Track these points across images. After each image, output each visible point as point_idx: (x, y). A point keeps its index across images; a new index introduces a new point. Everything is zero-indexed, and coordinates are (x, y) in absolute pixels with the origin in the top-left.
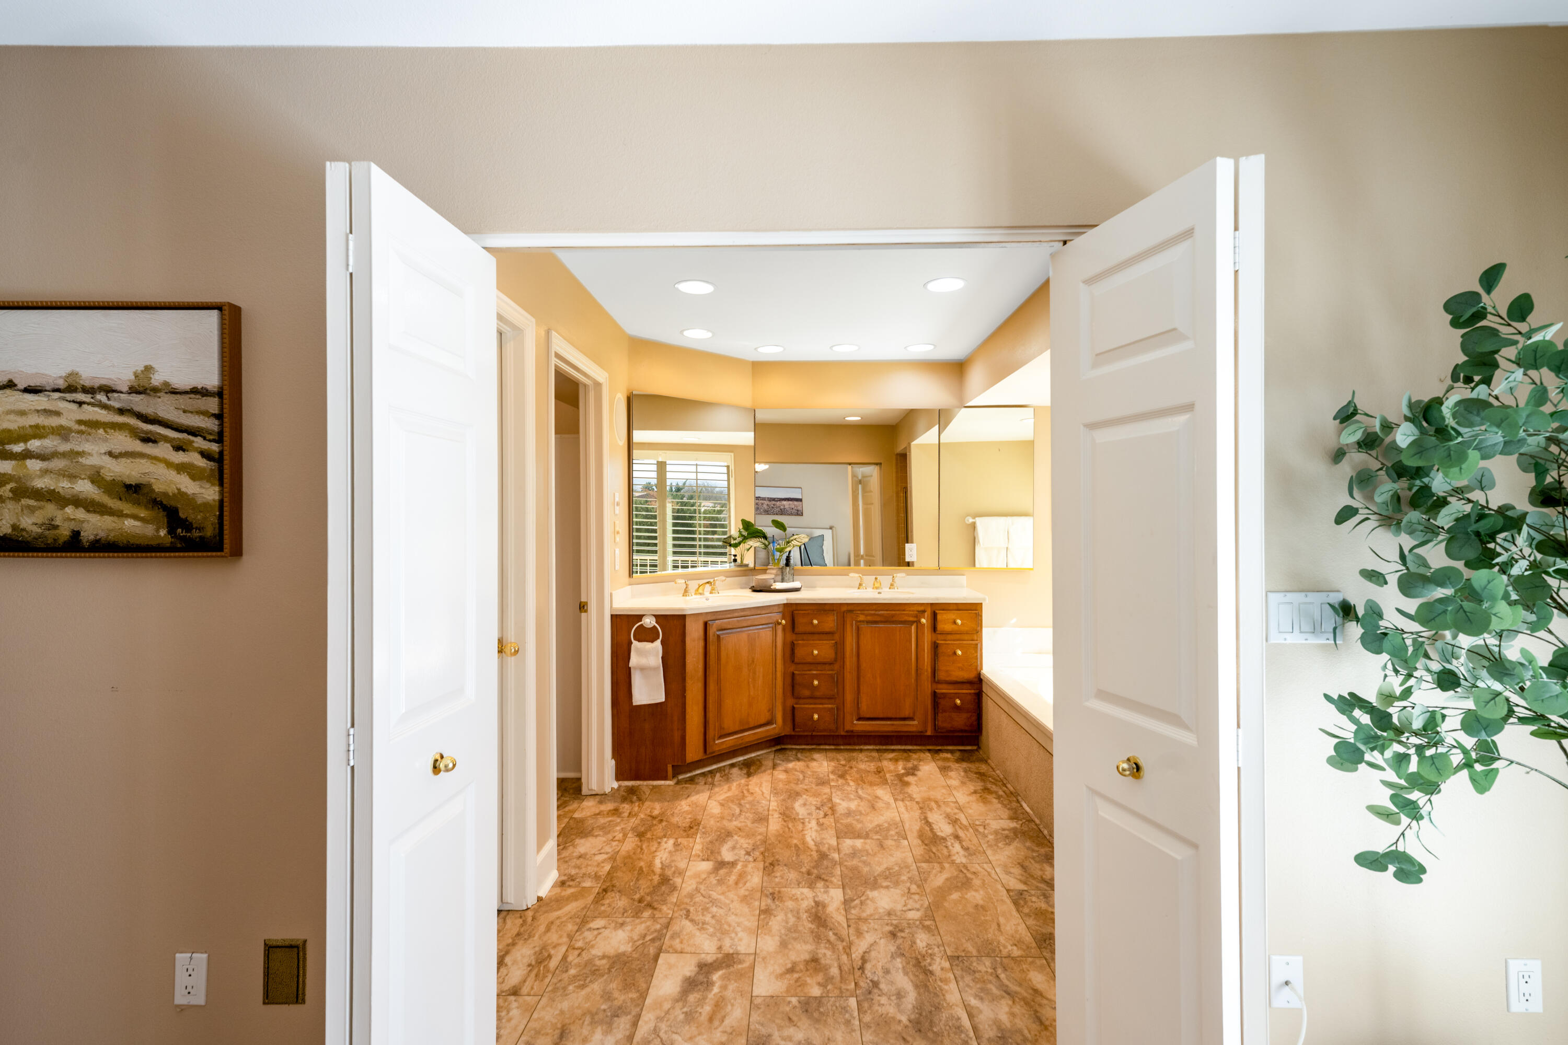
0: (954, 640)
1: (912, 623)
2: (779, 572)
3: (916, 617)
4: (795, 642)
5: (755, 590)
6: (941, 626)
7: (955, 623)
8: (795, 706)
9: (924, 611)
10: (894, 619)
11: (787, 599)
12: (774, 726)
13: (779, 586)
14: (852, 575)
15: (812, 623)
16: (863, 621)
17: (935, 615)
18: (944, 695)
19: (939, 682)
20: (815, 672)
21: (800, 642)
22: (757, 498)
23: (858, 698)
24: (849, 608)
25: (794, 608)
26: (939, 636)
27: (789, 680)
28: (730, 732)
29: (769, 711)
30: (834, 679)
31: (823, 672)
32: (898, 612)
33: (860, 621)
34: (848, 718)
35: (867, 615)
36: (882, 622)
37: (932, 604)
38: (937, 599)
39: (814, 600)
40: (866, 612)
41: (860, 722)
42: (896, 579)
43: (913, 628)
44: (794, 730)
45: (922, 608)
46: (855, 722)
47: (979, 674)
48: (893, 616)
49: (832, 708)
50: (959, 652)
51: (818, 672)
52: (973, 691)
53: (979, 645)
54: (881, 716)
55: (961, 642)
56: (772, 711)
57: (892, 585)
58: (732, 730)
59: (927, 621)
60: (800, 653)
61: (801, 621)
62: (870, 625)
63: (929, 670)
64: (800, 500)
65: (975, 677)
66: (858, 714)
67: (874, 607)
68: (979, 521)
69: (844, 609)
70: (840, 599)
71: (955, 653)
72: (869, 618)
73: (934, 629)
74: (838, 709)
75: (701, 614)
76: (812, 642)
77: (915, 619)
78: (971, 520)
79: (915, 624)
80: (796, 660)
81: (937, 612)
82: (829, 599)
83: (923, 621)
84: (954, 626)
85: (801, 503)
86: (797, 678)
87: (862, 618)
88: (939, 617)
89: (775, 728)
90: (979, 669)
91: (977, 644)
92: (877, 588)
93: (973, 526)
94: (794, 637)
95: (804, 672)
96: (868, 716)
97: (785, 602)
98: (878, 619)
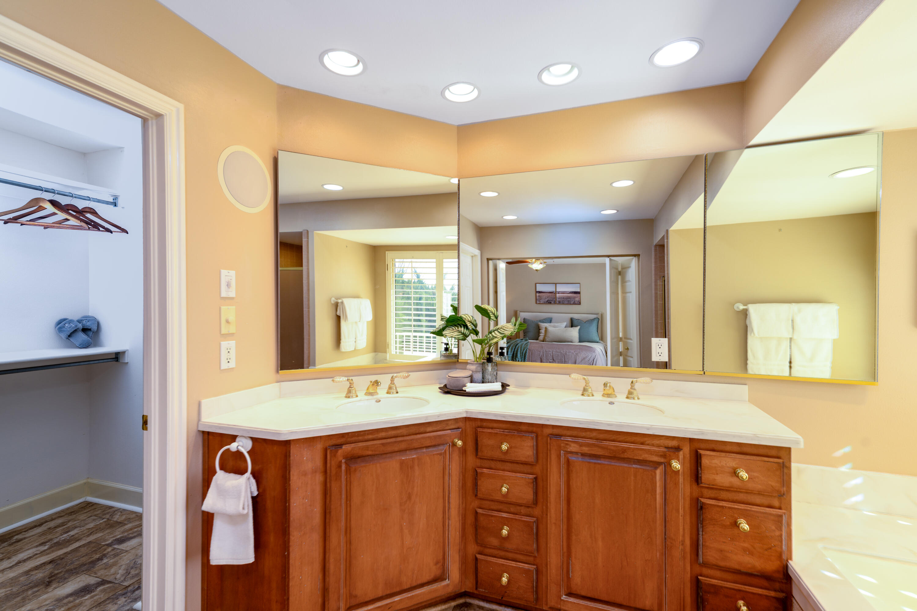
0: (733, 502)
1: (657, 465)
2: (480, 369)
3: (664, 456)
4: (479, 470)
5: (447, 390)
6: (707, 477)
7: (735, 474)
8: (479, 556)
9: (678, 449)
10: (626, 455)
11: (467, 412)
12: (447, 582)
13: (470, 387)
14: (574, 376)
15: (500, 447)
16: (576, 453)
17: (697, 459)
18: (716, 590)
19: (705, 565)
20: (505, 515)
21: (485, 470)
22: (537, 292)
23: (568, 564)
24: (556, 431)
25: (479, 423)
26: (706, 492)
27: (470, 519)
28: (367, 599)
29: (437, 563)
30: (532, 529)
31: (517, 517)
32: (632, 446)
33: (571, 452)
34: (553, 589)
35: (581, 445)
36: (605, 457)
37: (691, 440)
38: (702, 433)
39: (504, 416)
40: (580, 440)
41: (572, 600)
42: (637, 386)
43: (659, 472)
44: (476, 589)
45: (674, 443)
46: (564, 597)
47: (787, 567)
48: (624, 450)
49: (529, 570)
50: (745, 526)
51: (511, 516)
52: (772, 594)
53: (784, 519)
54: (605, 598)
55: (748, 507)
56: (442, 562)
57: (630, 393)
58: (371, 596)
59: (683, 465)
60: (485, 485)
61: (486, 441)
62: (587, 459)
63: (688, 542)
64: (578, 293)
65: (778, 571)
66: (569, 587)
67: (594, 434)
68: (753, 309)
69: (548, 431)
70: (540, 418)
71: (736, 525)
72: (585, 450)
73: (697, 478)
74: (537, 571)
75: (320, 437)
76: (501, 473)
77: (662, 460)
78: (742, 307)
79: (662, 468)
80: (480, 495)
81: (702, 452)
82: (524, 417)
83: (676, 465)
84: (734, 480)
85: (578, 295)
86: (481, 519)
87: (574, 448)
88: (705, 461)
89: (448, 585)
90: (784, 557)
91: (781, 516)
92: (609, 395)
93: (745, 314)
94: (479, 462)
95: (490, 513)
96: (583, 593)
97: (464, 415)
98: (600, 452)
